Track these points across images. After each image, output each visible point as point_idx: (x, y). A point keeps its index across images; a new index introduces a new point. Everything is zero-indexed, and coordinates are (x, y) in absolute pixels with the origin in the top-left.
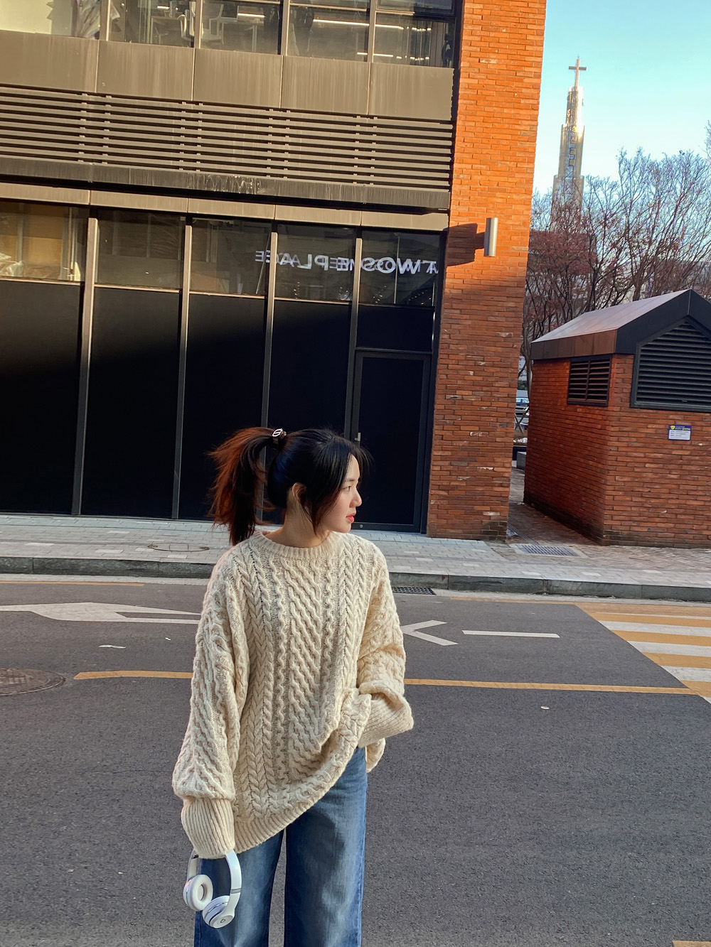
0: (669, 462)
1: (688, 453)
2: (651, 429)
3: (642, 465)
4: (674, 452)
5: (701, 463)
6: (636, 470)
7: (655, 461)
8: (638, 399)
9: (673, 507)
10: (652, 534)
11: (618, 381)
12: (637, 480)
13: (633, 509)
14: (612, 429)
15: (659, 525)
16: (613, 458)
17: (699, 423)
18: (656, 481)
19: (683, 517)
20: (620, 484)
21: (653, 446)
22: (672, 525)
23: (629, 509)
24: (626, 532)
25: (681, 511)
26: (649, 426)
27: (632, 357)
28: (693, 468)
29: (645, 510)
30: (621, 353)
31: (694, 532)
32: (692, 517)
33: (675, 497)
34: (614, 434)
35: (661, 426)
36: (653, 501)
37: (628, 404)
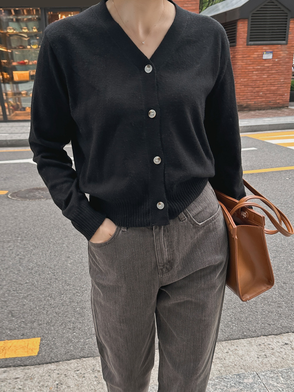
0: (263, 70)
1: (271, 65)
2: (255, 55)
3: (252, 73)
4: (266, 65)
5: (277, 69)
6: (250, 75)
7: (257, 70)
8: (251, 41)
9: (265, 91)
10: (256, 104)
11: (242, 32)
12: (249, 80)
13: (249, 93)
14: (239, 56)
15: (259, 100)
16: (240, 70)
17: (276, 50)
18: (258, 79)
19: (269, 95)
20: (242, 82)
21: (257, 63)
22: (264, 99)
23: (246, 94)
24: (245, 105)
25: (268, 92)
26: (255, 53)
27: (247, 20)
28: (273, 72)
29: (253, 93)
30: (243, 19)
31: (273, 101)
32: (273, 95)
33: (265, 86)
34: (240, 59)
35: (260, 53)
36: (256, 89)
37: (246, 44)
